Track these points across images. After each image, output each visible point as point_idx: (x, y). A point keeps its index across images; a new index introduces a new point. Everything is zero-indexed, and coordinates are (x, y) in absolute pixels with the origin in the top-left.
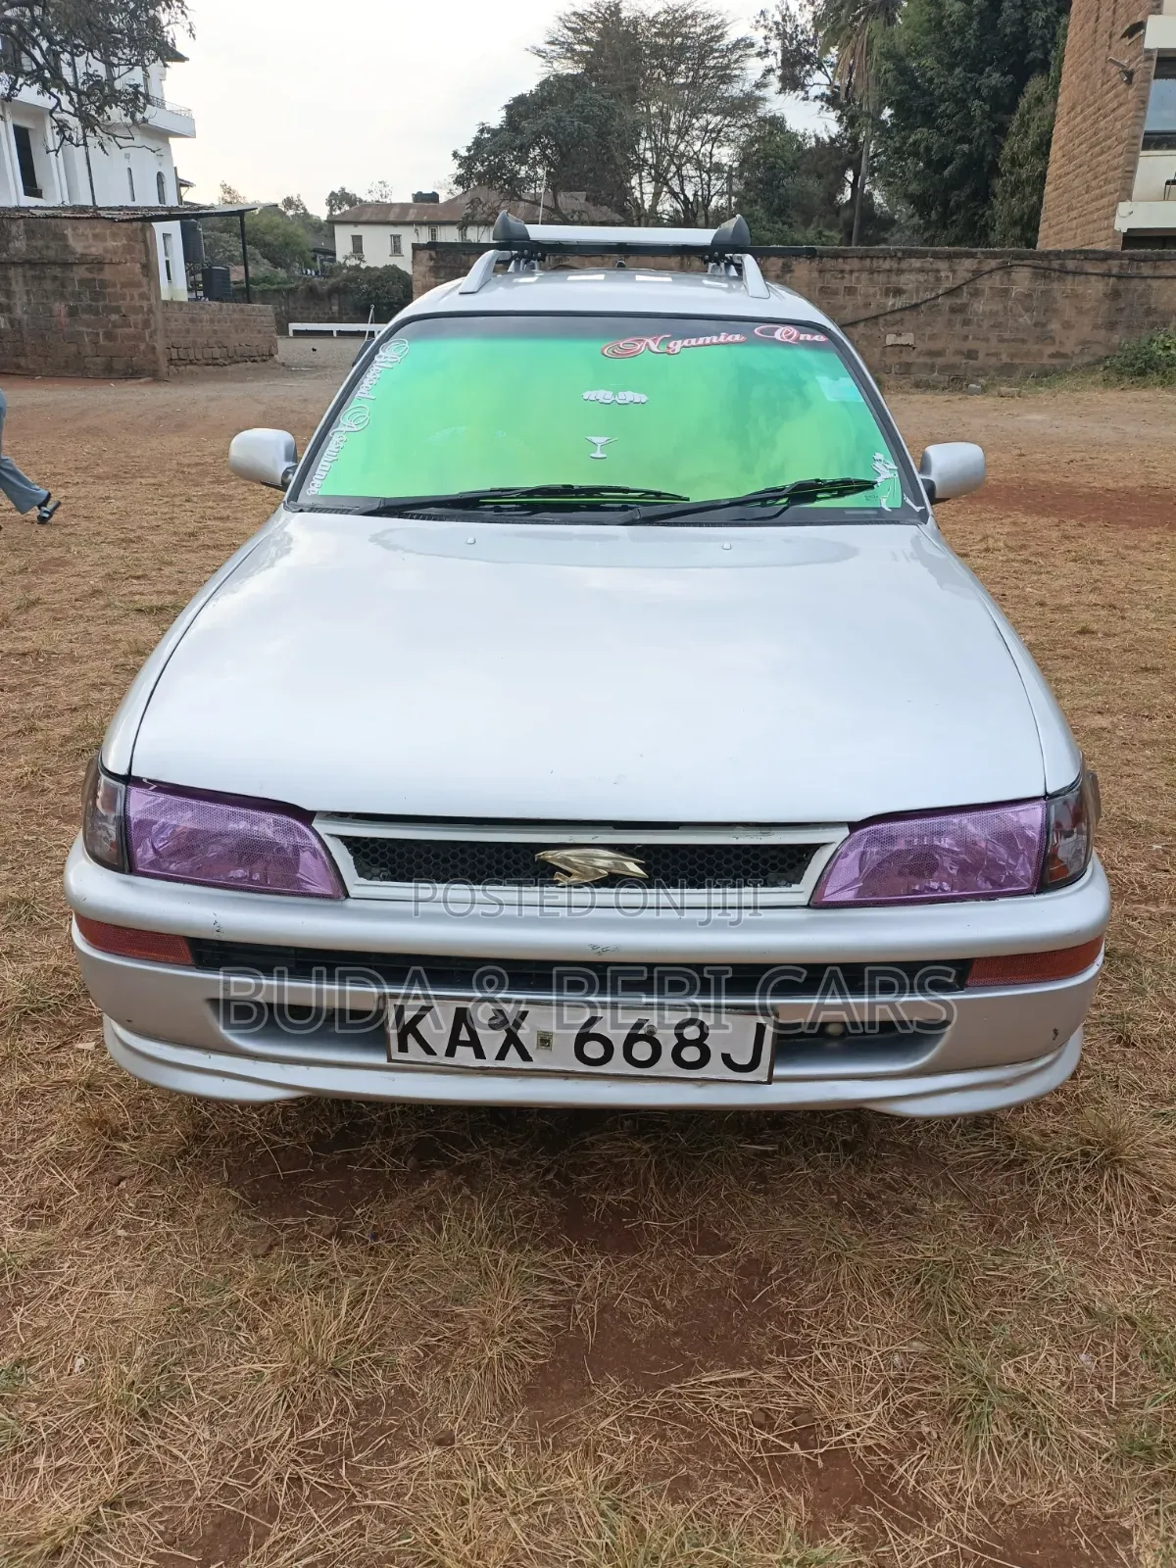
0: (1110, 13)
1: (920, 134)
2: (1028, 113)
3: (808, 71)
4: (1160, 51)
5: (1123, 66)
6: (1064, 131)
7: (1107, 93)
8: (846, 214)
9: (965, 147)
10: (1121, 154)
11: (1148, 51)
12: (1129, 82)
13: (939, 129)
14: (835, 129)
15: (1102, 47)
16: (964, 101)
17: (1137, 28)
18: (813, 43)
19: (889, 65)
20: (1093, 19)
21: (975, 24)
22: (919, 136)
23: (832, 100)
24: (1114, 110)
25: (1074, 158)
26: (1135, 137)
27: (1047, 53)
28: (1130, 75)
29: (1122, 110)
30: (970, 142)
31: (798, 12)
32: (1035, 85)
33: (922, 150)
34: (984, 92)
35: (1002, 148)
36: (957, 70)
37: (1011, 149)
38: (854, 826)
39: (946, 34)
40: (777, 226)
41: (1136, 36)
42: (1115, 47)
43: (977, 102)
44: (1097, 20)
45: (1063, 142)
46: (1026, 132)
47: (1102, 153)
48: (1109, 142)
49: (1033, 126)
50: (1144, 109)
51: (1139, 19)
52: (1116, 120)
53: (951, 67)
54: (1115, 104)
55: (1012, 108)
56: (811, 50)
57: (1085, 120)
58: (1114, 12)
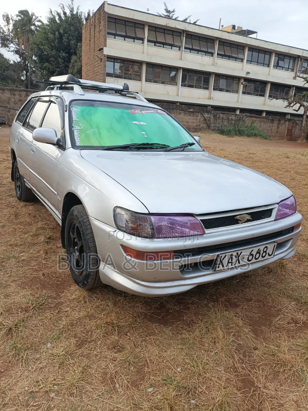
0: (93, 45)
1: (46, 64)
2: (74, 64)
3: (9, 43)
4: (107, 55)
5: (99, 57)
6: (85, 69)
7: (96, 62)
8: (25, 82)
9: (59, 69)
10: (102, 77)
11: (104, 55)
12: (101, 61)
13: (51, 64)
14: (19, 60)
15: (92, 52)
16: (56, 58)
17: (101, 49)
18: (9, 36)
19: (35, 46)
20: (89, 46)
21: (57, 40)
22: (46, 65)
23: (17, 52)
24: (98, 67)
25: (89, 76)
26: (104, 73)
27: (75, 51)
28: (101, 59)
29: (100, 67)
30: (59, 68)
31: (4, 27)
32: (74, 58)
33: (47, 68)
34: (62, 57)
35: (68, 71)
36: (54, 51)
37: (71, 71)
38: (278, 204)
39: (50, 41)
40: (4, 83)
41: (101, 51)
42: (96, 53)
43: (60, 59)
44: (90, 46)
45: (85, 72)
46: (74, 68)
47: (97, 76)
48: (98, 73)
49: (76, 67)
50: (105, 67)
51: (101, 47)
52: (99, 69)
53: (52, 50)
54: (98, 65)
55: (69, 61)
56: (9, 37)
57: (90, 67)
58: (94, 45)
